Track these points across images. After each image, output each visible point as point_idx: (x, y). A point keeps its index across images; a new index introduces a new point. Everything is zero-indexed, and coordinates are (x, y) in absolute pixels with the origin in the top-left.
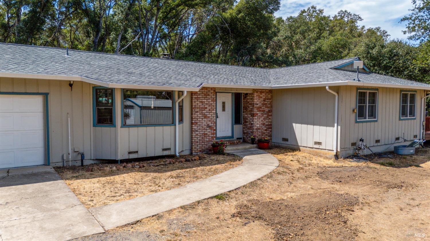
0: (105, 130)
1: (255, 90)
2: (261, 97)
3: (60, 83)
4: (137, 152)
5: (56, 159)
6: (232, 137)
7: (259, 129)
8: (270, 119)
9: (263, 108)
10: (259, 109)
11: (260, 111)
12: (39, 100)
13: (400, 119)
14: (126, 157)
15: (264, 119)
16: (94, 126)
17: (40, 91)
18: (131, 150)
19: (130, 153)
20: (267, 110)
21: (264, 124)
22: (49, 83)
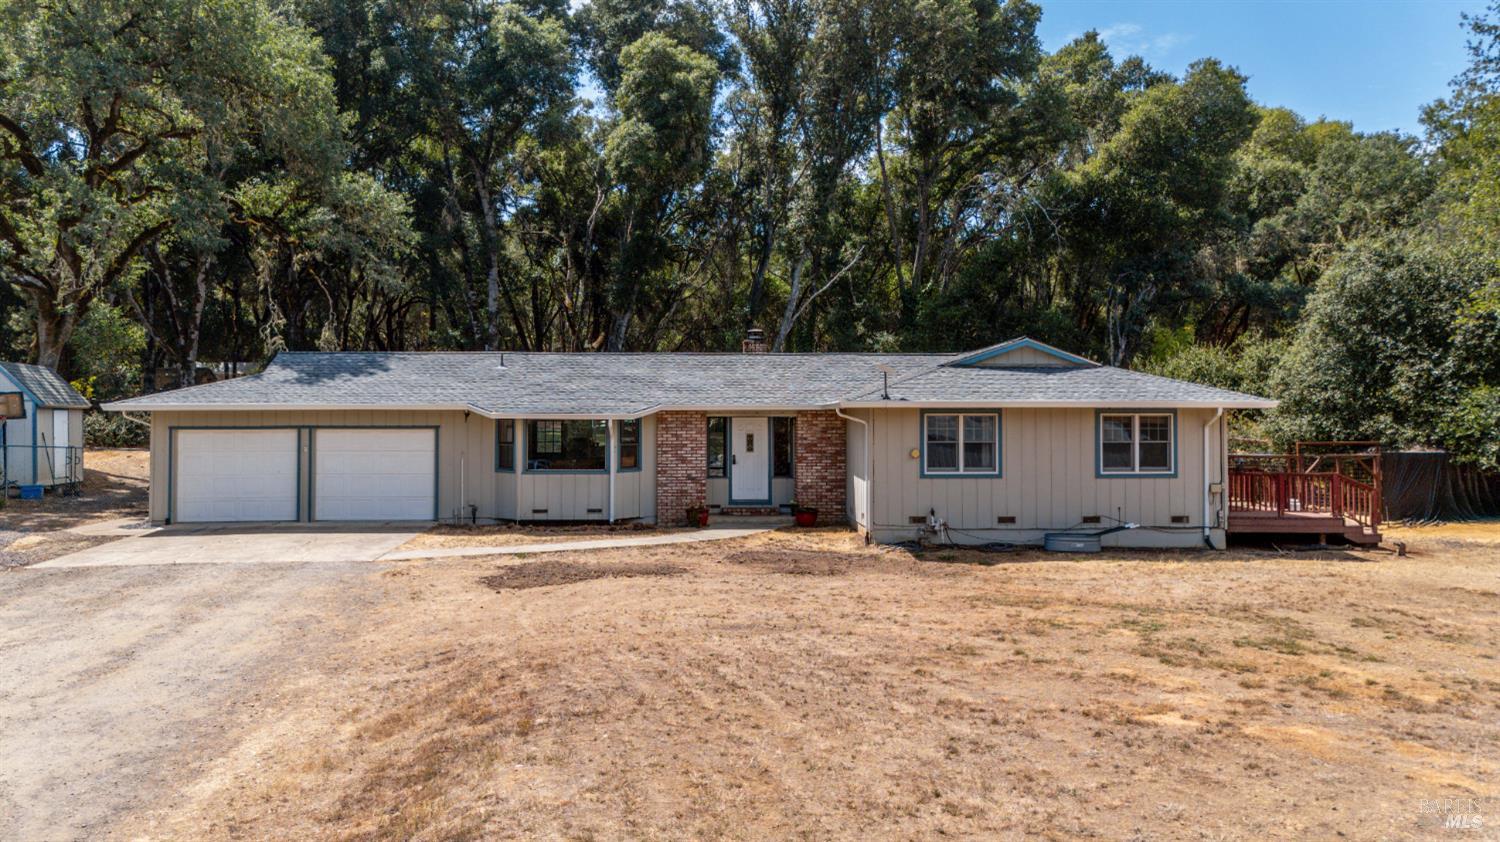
0: (506, 476)
1: (800, 412)
2: (816, 425)
3: (454, 413)
4: (546, 511)
5: (446, 514)
6: (769, 501)
7: (811, 487)
8: (840, 468)
9: (822, 446)
10: (810, 448)
11: (812, 452)
12: (430, 434)
13: (1098, 475)
14: (530, 516)
15: (826, 468)
16: (496, 471)
17: (430, 424)
18: (537, 508)
19: (535, 511)
20: (830, 449)
21: (823, 478)
22: (441, 413)
